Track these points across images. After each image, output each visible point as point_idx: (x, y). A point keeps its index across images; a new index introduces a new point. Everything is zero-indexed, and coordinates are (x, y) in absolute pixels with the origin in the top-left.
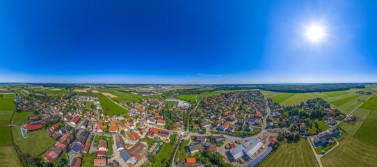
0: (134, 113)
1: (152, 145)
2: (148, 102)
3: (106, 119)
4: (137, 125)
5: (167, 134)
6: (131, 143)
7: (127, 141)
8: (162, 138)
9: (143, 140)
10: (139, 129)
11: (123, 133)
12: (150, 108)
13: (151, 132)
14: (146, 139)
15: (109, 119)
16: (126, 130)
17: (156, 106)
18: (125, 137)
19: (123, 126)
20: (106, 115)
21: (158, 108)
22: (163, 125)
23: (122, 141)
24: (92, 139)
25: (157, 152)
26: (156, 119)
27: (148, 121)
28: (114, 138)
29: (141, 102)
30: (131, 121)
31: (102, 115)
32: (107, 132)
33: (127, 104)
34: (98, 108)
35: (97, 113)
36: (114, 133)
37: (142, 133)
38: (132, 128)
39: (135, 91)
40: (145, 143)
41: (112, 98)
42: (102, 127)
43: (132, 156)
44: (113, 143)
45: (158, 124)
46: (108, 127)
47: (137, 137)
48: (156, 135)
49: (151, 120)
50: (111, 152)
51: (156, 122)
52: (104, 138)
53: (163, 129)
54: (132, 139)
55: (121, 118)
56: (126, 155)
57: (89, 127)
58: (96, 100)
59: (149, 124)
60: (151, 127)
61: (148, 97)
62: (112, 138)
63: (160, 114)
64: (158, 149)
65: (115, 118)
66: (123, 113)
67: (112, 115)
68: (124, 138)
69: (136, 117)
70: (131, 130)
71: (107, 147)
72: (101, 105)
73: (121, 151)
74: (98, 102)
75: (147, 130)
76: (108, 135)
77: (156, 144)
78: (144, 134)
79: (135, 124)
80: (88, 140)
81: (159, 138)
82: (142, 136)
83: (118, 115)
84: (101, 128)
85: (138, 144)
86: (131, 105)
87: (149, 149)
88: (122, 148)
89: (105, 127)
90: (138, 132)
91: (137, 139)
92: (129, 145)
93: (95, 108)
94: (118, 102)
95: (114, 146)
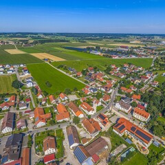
0: (94, 90)
1: (118, 145)
2: (123, 71)
3: (49, 101)
4: (99, 109)
5: (147, 139)
6: (88, 136)
7: (82, 133)
8: (135, 141)
9: (106, 134)
10: (102, 117)
11: (76, 120)
12: (125, 83)
13: (119, 125)
14: (109, 133)
15: (53, 102)
16: (81, 116)
17: (137, 82)
18: (80, 127)
19: (77, 110)
20: (46, 94)
21: (141, 85)
22: (143, 119)
23: (76, 133)
24: (30, 143)
25: (123, 160)
26: (134, 105)
27: (118, 106)
28: (65, 131)
29: (108, 71)
30: (89, 102)
31: (40, 97)
32: (53, 123)
33: (83, 72)
34: (29, 85)
35: (30, 94)
36: (64, 122)
37: (105, 123)
38: (91, 113)
39: (98, 48)
40: (108, 140)
41: (55, 63)
42: (43, 116)
43: (89, 155)
44: (63, 138)
45: (135, 115)
46: (53, 115)
47: (97, 128)
48: (126, 132)
49: (122, 105)
50: (62, 152)
51: (132, 111)
52: (49, 134)
53: (141, 126)
54: (89, 130)
55: (73, 97)
56: (82, 154)
57: (19, 124)
58: (20, 71)
59: (118, 110)
60: (121, 116)
61: (125, 62)
62: (61, 130)
63: (143, 99)
64: (124, 155)
65: (63, 99)
66: (76, 89)
67: (58, 94)
68: (78, 129)
69: (99, 96)
70: (89, 117)
71: (56, 147)
72: (34, 78)
73: (75, 148)
74: (27, 74)
75: (114, 120)
76: (55, 127)
77: (124, 146)
78: (109, 125)
79: (95, 106)
80: (25, 147)
81: (131, 139)
82: (105, 128)
83: (68, 93)
84: (42, 119)
85: (98, 139)
86: (90, 75)
87: (112, 150)
88: (75, 145)
89: (48, 115)
90: (98, 120)
91: (96, 131)
92: (85, 139)
93: (21, 86)
94: (65, 69)
95: (66, 143)
